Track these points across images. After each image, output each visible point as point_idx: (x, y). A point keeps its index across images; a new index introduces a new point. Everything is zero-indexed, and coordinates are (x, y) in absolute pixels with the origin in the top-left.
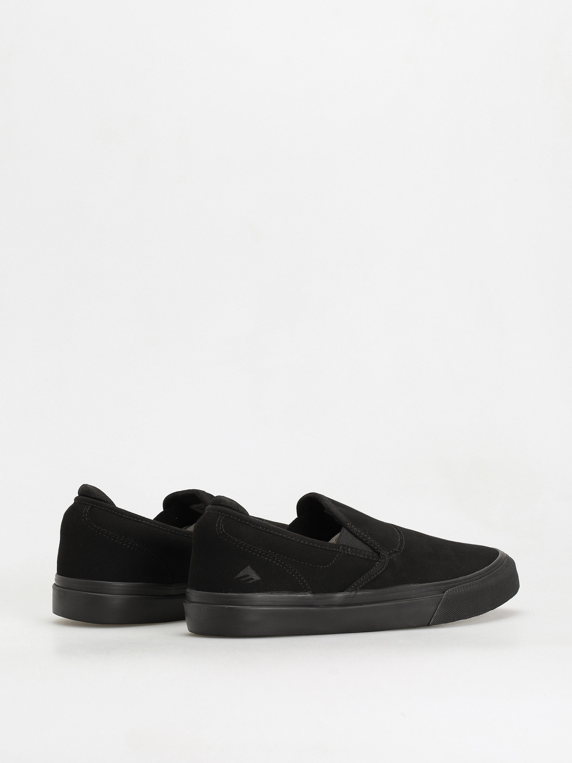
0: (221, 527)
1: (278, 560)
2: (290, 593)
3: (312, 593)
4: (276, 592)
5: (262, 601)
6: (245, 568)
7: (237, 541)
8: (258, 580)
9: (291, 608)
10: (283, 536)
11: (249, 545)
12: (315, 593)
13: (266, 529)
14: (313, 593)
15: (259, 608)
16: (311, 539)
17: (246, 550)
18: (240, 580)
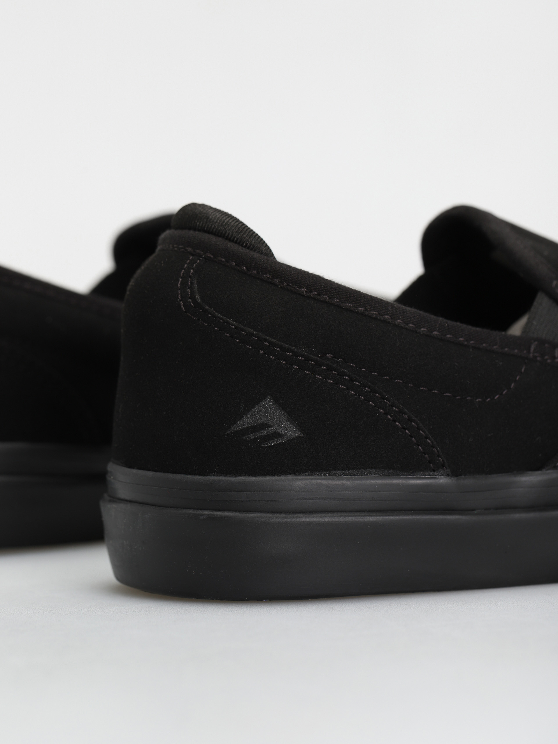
0: (191, 287)
1: (353, 381)
2: (387, 476)
3: (450, 473)
4: (346, 472)
5: (306, 499)
6: (257, 404)
7: (236, 328)
8: (294, 439)
9: (391, 518)
10: (367, 313)
11: (268, 338)
12: (461, 475)
13: (319, 294)
14: (455, 473)
15: (297, 517)
16: (448, 323)
17: (262, 352)
18: (244, 438)
